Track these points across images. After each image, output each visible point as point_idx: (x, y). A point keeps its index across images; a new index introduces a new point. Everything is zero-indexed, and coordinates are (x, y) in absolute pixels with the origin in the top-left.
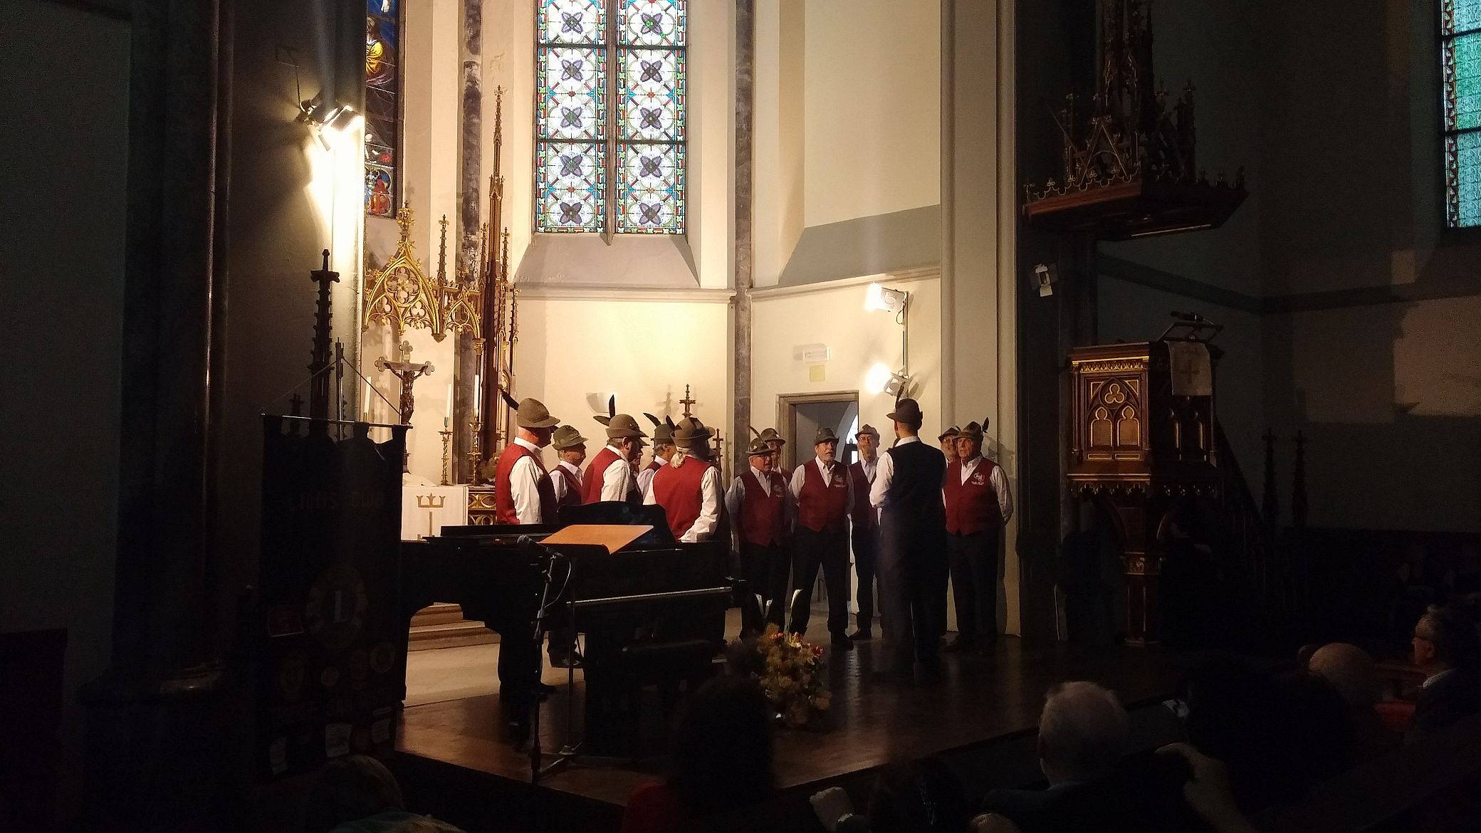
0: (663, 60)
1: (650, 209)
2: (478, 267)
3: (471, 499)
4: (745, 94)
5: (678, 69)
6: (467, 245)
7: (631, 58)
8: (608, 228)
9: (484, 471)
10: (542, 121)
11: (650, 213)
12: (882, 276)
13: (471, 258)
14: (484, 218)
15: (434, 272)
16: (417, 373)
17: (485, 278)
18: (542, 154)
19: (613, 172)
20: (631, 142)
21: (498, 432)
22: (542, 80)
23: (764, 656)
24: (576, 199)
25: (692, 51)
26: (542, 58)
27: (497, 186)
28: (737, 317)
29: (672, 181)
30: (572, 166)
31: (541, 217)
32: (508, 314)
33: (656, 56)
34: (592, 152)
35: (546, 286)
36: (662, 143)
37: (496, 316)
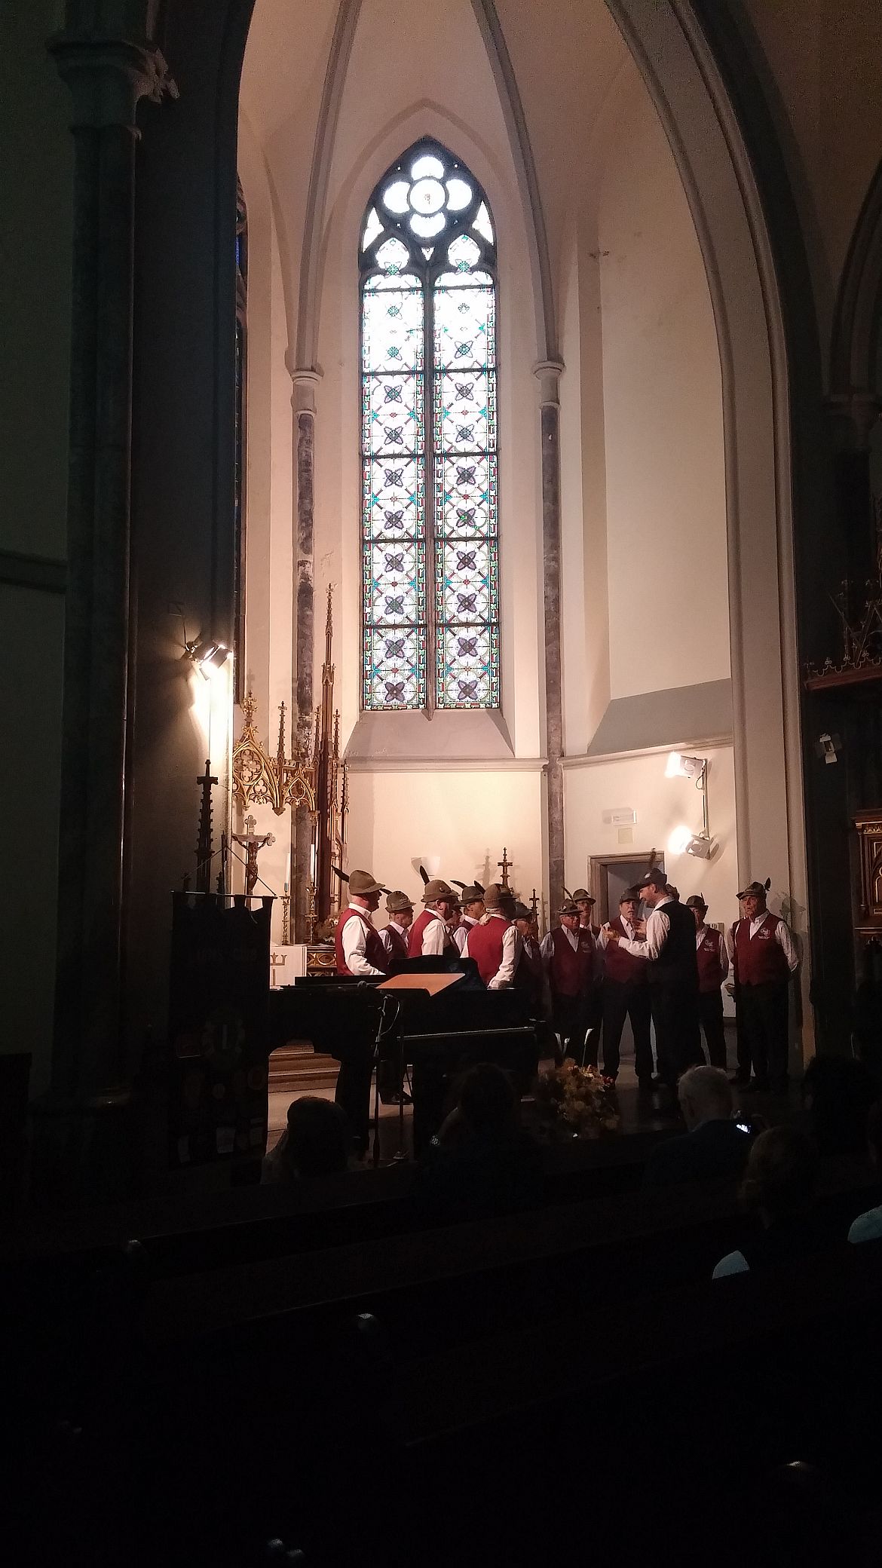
0: (477, 550)
1: (467, 686)
2: (312, 745)
3: (309, 957)
4: (553, 579)
5: (491, 557)
6: (302, 725)
7: (448, 549)
8: (428, 706)
9: (320, 931)
10: (368, 610)
11: (467, 690)
12: (682, 745)
13: (305, 737)
14: (317, 700)
15: (273, 753)
16: (260, 844)
17: (319, 756)
18: (368, 639)
19: (433, 654)
20: (449, 625)
21: (332, 896)
22: (368, 573)
23: (562, 1086)
24: (399, 679)
25: (504, 542)
26: (368, 553)
27: (329, 673)
28: (550, 783)
29: (487, 659)
30: (395, 649)
31: (368, 696)
32: (340, 788)
33: (471, 547)
34: (414, 636)
35: (373, 760)
36: (477, 625)
37: (329, 790)
